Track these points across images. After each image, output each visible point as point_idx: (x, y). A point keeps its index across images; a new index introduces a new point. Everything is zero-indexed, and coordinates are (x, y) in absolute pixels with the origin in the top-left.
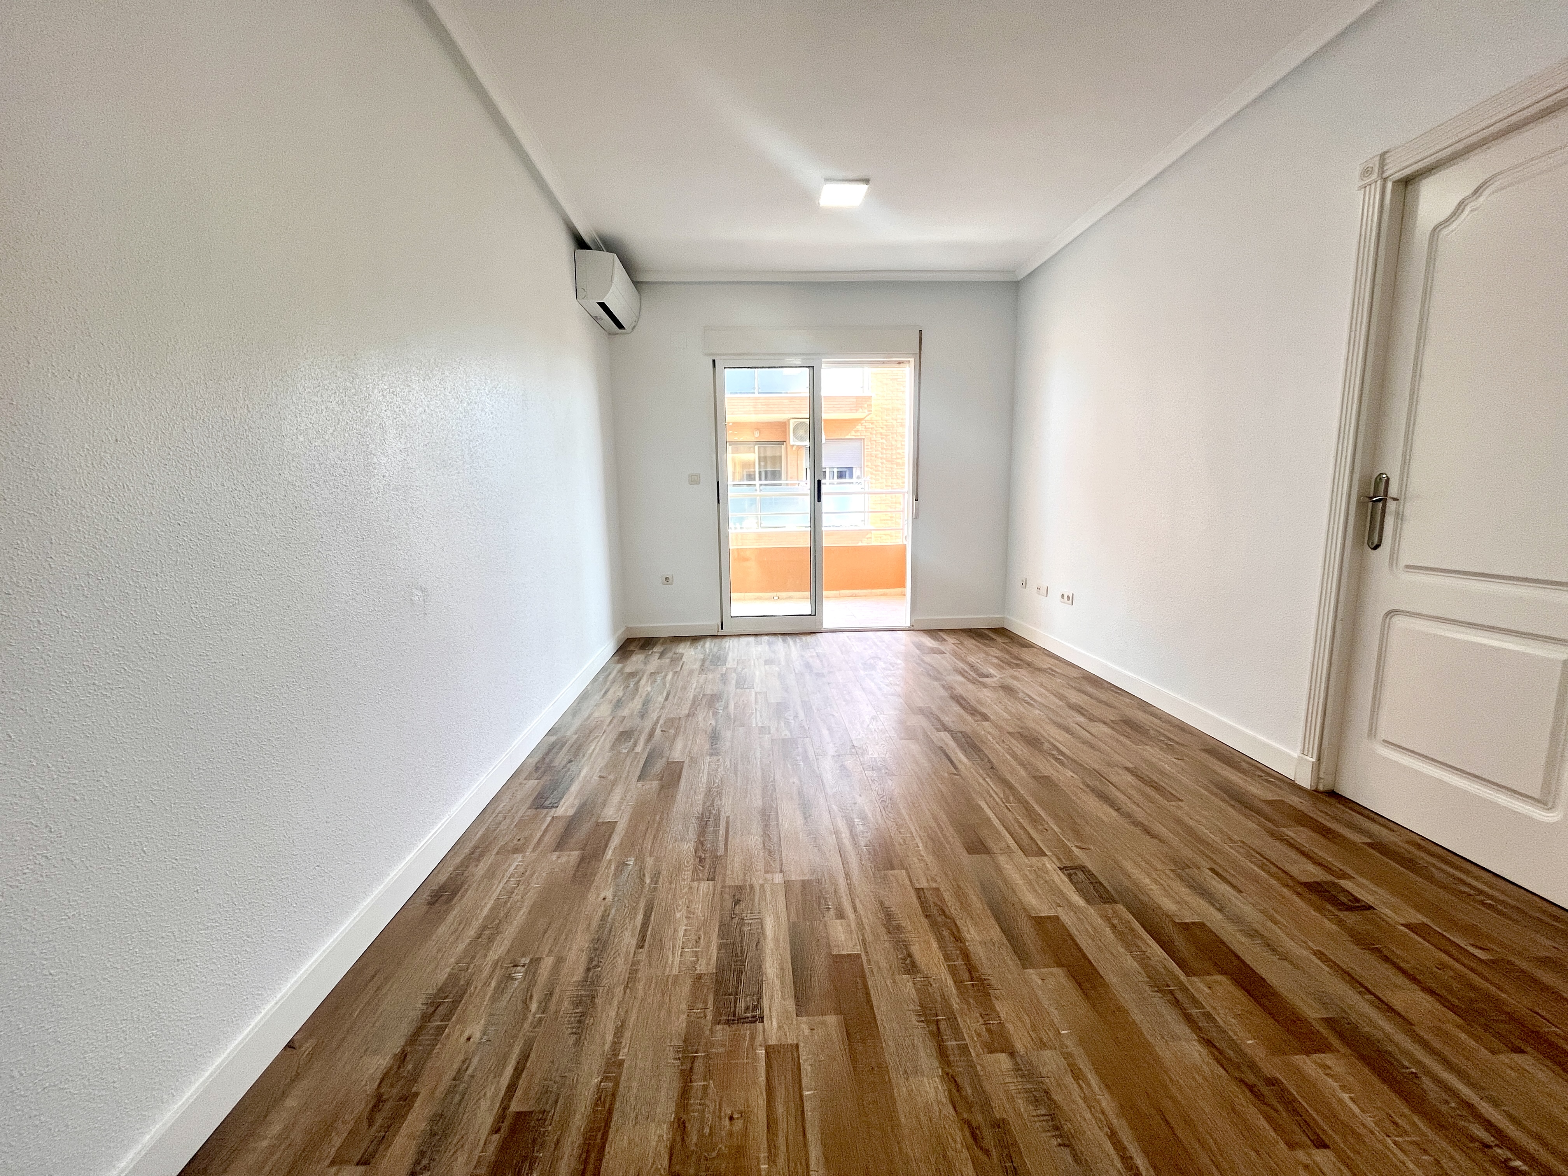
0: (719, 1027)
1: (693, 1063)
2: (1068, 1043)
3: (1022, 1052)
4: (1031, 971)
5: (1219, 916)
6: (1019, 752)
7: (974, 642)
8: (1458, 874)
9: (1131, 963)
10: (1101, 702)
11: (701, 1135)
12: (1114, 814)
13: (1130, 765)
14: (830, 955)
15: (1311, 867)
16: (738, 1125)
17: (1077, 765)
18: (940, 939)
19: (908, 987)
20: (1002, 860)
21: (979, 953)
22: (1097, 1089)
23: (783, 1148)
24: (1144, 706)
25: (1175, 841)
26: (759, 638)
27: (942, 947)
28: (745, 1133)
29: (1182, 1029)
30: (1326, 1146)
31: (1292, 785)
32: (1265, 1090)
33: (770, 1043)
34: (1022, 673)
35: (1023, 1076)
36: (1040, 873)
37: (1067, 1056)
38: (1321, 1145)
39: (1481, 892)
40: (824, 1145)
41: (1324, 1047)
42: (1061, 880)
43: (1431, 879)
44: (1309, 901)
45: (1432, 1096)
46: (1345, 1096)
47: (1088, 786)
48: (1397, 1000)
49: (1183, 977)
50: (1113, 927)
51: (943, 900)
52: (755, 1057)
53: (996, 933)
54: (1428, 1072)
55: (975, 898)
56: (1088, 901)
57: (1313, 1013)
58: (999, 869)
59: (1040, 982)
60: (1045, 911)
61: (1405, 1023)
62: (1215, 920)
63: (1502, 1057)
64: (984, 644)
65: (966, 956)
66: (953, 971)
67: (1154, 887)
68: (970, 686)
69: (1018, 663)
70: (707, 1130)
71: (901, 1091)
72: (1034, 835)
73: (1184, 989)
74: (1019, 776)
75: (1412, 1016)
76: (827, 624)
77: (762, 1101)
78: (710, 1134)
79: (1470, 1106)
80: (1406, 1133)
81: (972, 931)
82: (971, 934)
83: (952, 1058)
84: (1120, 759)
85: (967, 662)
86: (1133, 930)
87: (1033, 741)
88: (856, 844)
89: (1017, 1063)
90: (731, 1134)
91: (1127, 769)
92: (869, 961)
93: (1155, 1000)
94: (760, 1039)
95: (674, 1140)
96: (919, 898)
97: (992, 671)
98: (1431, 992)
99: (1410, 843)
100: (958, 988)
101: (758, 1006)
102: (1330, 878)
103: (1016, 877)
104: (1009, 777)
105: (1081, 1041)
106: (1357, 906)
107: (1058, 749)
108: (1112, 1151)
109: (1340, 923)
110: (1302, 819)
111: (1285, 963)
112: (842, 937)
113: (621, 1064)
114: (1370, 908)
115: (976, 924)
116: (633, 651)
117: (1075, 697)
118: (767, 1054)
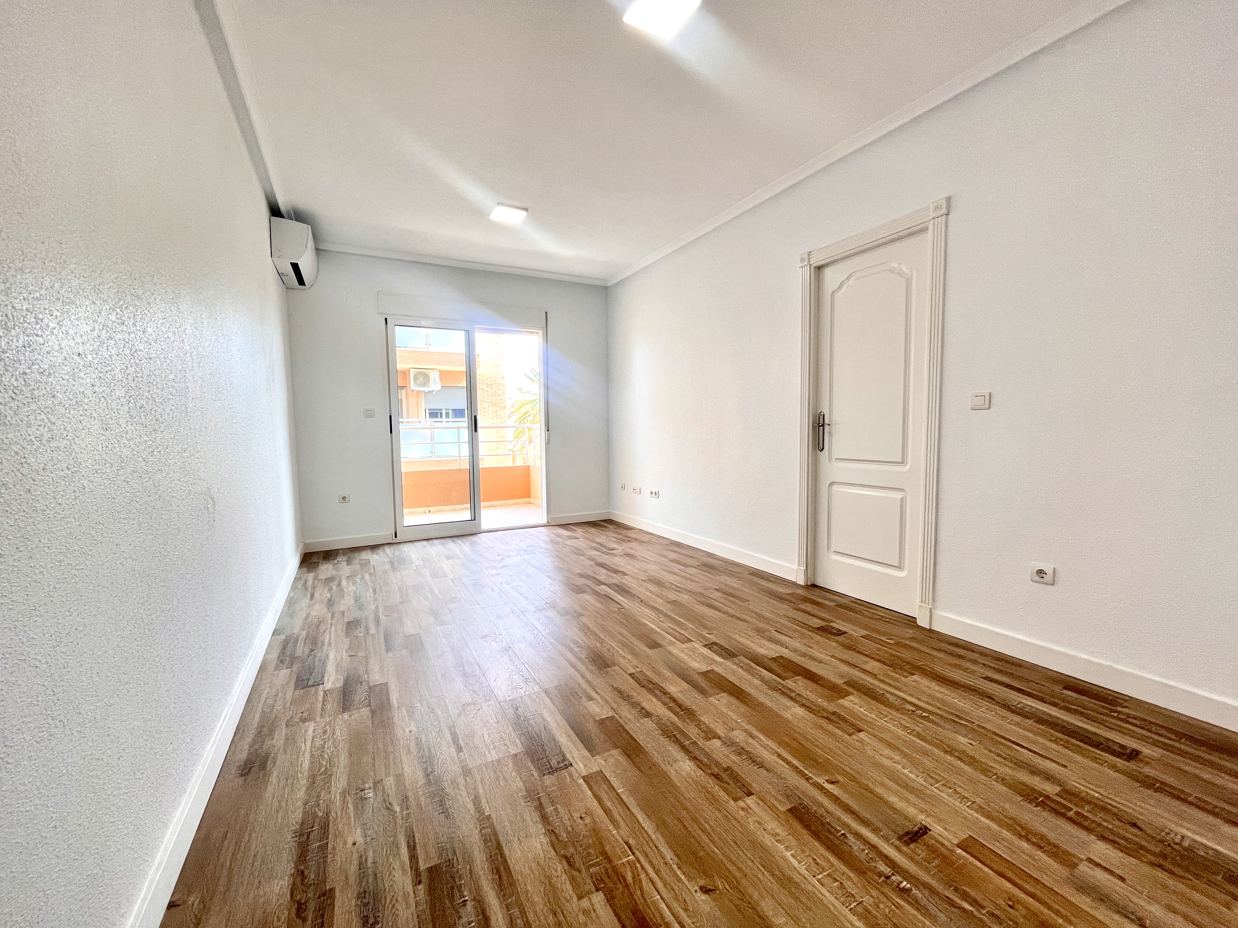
0: (545, 777)
1: (539, 800)
2: (744, 724)
3: (724, 736)
4: (711, 698)
5: (787, 651)
6: (653, 590)
7: (594, 529)
8: (874, 611)
9: (757, 682)
10: (687, 556)
11: (568, 833)
12: (719, 613)
13: (716, 587)
14: (595, 721)
15: (818, 621)
16: (588, 820)
17: (691, 592)
18: (656, 696)
19: (649, 724)
20: (671, 648)
21: (679, 696)
22: (765, 740)
23: (620, 820)
24: (710, 555)
25: (754, 621)
26: (431, 542)
27: (659, 699)
28: (594, 822)
29: (790, 703)
30: (862, 731)
31: (795, 584)
32: (832, 717)
33: (583, 775)
34: (633, 545)
35: (728, 746)
36: (693, 650)
37: (746, 731)
38: (860, 731)
39: (883, 617)
40: (642, 810)
41: (847, 694)
42: (706, 651)
43: (864, 615)
44: (821, 636)
45: (891, 699)
46: (862, 710)
47: (699, 602)
48: (868, 667)
49: (782, 682)
50: (741, 667)
51: (647, 676)
52: (579, 785)
53: (685, 685)
54: (887, 692)
55: (665, 672)
56: (724, 658)
57: (840, 682)
58: (671, 654)
59: (717, 702)
60: (704, 668)
61: (874, 676)
62: (786, 653)
63: (909, 678)
64: (602, 530)
65: (674, 700)
66: (670, 709)
67: (753, 644)
68: (605, 556)
69: (629, 540)
70: (570, 829)
71: (672, 773)
72: (682, 632)
73: (784, 686)
74: (660, 603)
75: (875, 672)
76: (484, 527)
77: (595, 803)
78: (573, 829)
79: (905, 700)
80: (887, 716)
81: (672, 688)
82: (672, 689)
83: (690, 750)
84: (710, 585)
85: (597, 543)
86: (752, 667)
87: (659, 583)
88: (579, 659)
89: (723, 741)
90: (586, 825)
91: (716, 589)
92: (621, 717)
93: (775, 695)
94: (576, 775)
95: (551, 841)
96: (633, 678)
97: (616, 546)
98: (879, 661)
99: (852, 602)
100: (678, 717)
101: (564, 759)
102: (827, 623)
103: (682, 656)
104: (653, 604)
105: (749, 723)
106: (840, 633)
107: (674, 585)
108: (782, 763)
109: (837, 642)
110: (806, 600)
111: (821, 664)
112: (598, 710)
113: (489, 817)
114: (846, 633)
115: (672, 684)
116: (318, 563)
117: (673, 556)
118: (585, 781)
